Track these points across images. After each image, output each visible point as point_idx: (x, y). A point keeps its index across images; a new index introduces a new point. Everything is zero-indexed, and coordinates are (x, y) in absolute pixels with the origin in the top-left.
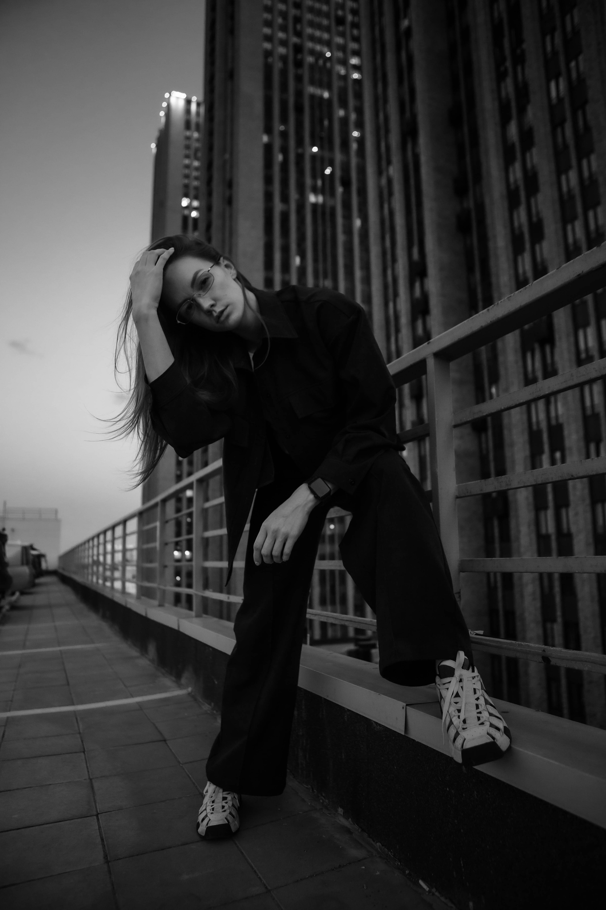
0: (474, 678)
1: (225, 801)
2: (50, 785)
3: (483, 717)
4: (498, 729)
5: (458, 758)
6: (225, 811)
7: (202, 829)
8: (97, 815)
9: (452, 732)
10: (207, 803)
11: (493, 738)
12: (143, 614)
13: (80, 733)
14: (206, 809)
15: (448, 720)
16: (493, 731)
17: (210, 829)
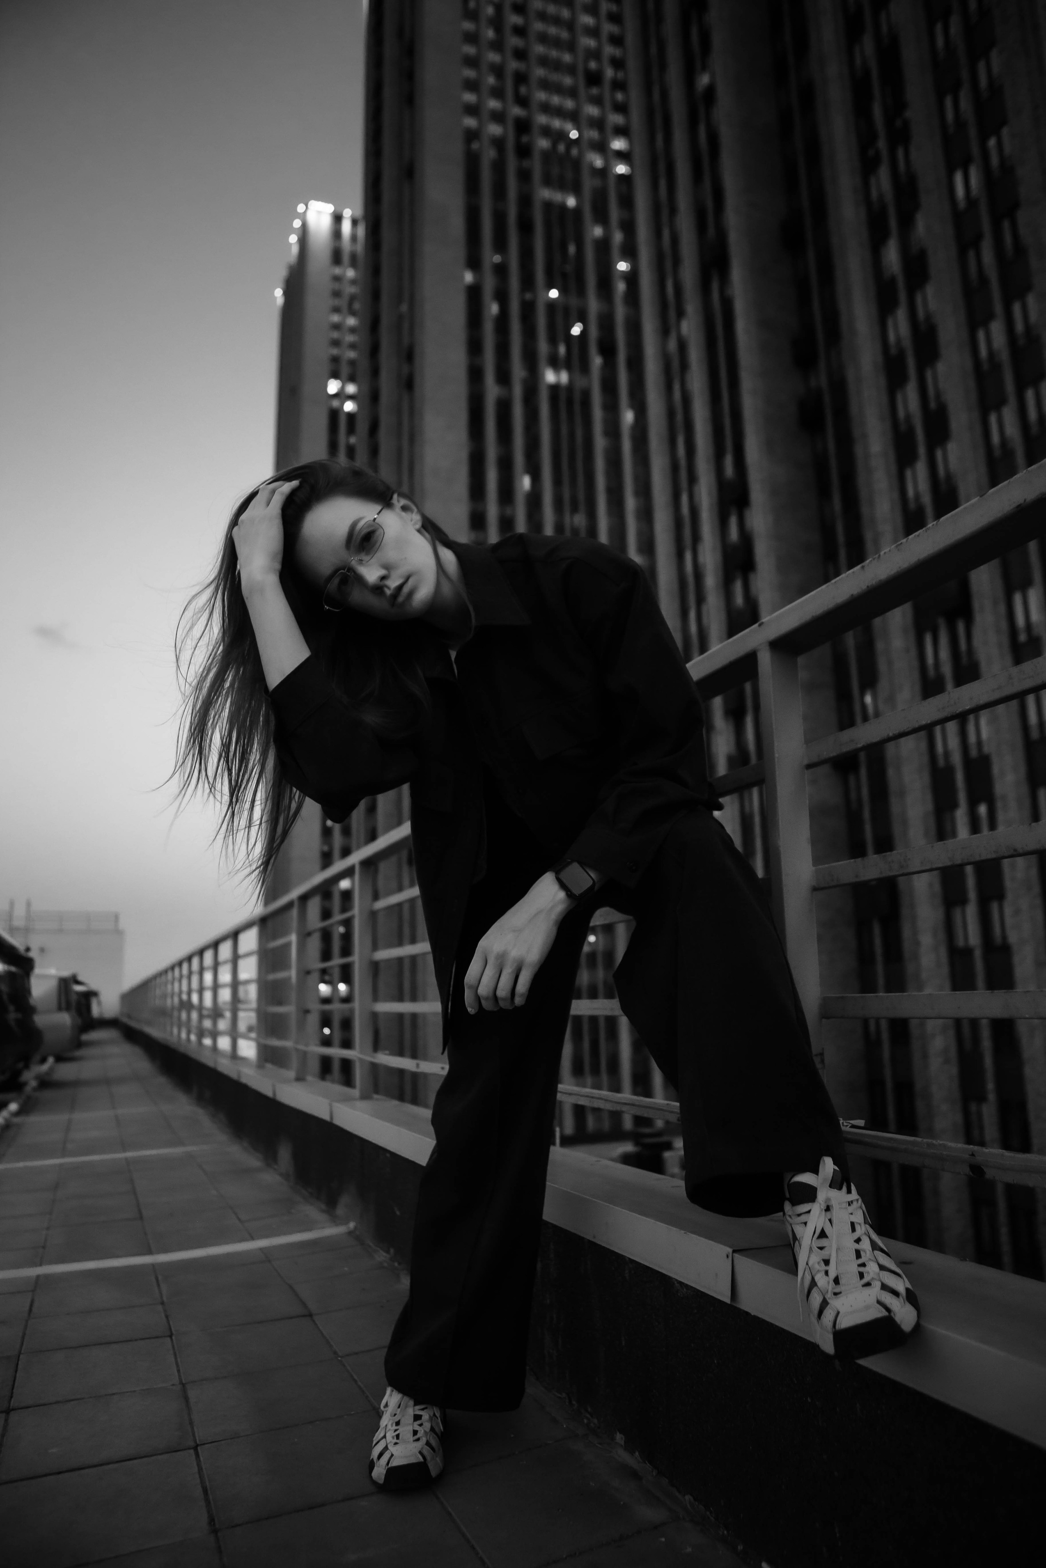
0: (850, 1203)
1: (419, 1422)
2: (114, 1394)
3: (868, 1273)
4: (896, 1293)
5: (828, 1346)
6: (418, 1440)
7: (379, 1472)
8: (195, 1448)
9: (816, 1299)
10: (386, 1425)
11: (888, 1310)
12: (270, 1094)
13: (162, 1303)
14: (385, 1437)
15: (808, 1278)
16: (888, 1299)
17: (393, 1472)
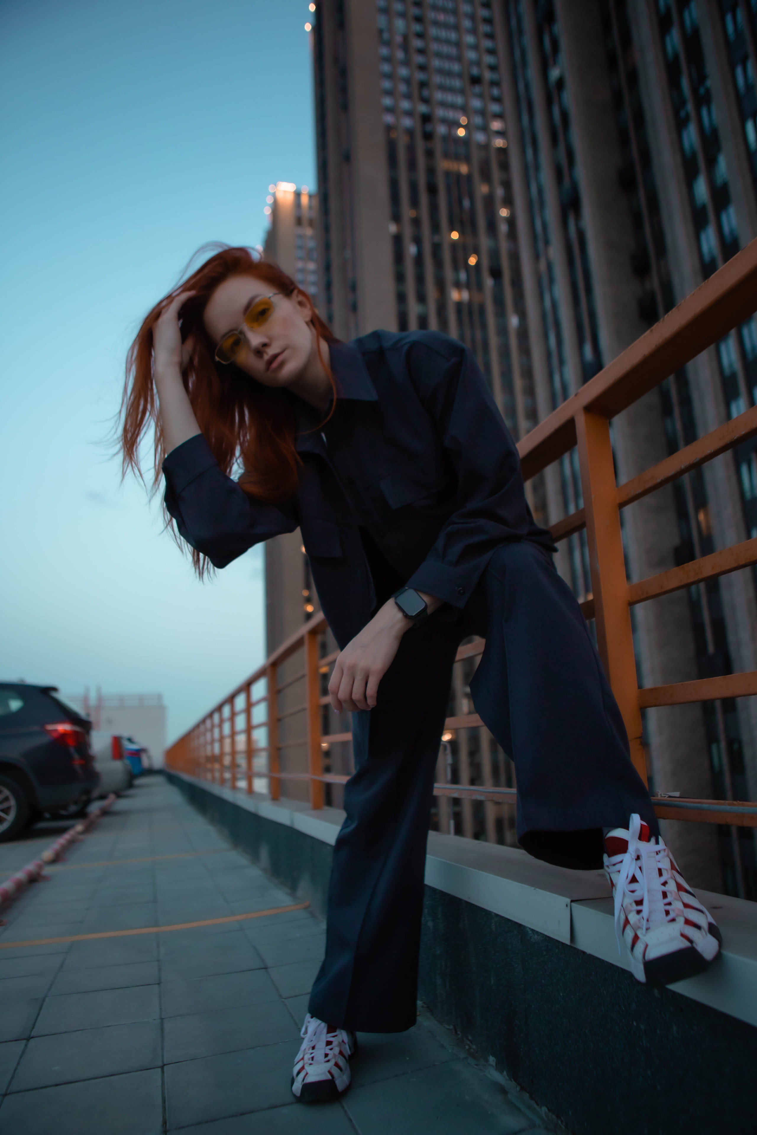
0: (657, 853)
1: (330, 1047)
2: (108, 1026)
3: (673, 910)
4: (698, 927)
5: (640, 975)
6: (328, 1061)
7: (297, 1087)
9: (629, 934)
10: (305, 1049)
11: (691, 941)
12: (253, 810)
13: (158, 960)
14: (303, 1059)
15: (623, 917)
16: (691, 932)
17: (307, 1087)
